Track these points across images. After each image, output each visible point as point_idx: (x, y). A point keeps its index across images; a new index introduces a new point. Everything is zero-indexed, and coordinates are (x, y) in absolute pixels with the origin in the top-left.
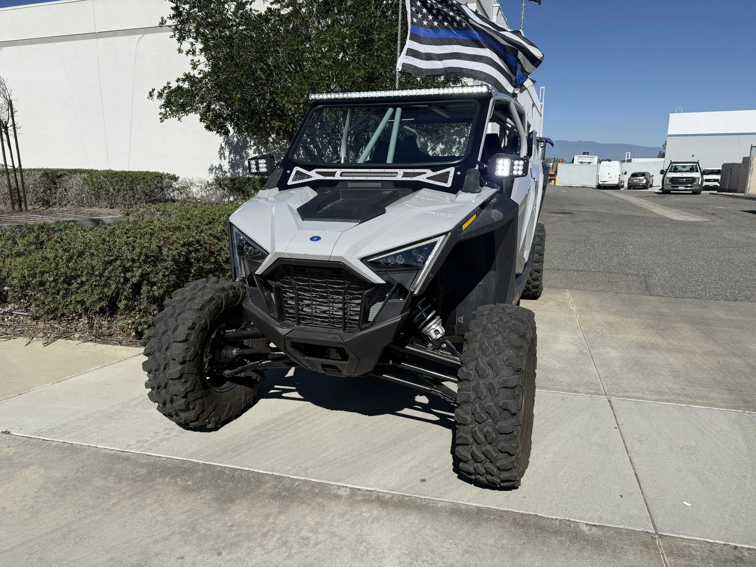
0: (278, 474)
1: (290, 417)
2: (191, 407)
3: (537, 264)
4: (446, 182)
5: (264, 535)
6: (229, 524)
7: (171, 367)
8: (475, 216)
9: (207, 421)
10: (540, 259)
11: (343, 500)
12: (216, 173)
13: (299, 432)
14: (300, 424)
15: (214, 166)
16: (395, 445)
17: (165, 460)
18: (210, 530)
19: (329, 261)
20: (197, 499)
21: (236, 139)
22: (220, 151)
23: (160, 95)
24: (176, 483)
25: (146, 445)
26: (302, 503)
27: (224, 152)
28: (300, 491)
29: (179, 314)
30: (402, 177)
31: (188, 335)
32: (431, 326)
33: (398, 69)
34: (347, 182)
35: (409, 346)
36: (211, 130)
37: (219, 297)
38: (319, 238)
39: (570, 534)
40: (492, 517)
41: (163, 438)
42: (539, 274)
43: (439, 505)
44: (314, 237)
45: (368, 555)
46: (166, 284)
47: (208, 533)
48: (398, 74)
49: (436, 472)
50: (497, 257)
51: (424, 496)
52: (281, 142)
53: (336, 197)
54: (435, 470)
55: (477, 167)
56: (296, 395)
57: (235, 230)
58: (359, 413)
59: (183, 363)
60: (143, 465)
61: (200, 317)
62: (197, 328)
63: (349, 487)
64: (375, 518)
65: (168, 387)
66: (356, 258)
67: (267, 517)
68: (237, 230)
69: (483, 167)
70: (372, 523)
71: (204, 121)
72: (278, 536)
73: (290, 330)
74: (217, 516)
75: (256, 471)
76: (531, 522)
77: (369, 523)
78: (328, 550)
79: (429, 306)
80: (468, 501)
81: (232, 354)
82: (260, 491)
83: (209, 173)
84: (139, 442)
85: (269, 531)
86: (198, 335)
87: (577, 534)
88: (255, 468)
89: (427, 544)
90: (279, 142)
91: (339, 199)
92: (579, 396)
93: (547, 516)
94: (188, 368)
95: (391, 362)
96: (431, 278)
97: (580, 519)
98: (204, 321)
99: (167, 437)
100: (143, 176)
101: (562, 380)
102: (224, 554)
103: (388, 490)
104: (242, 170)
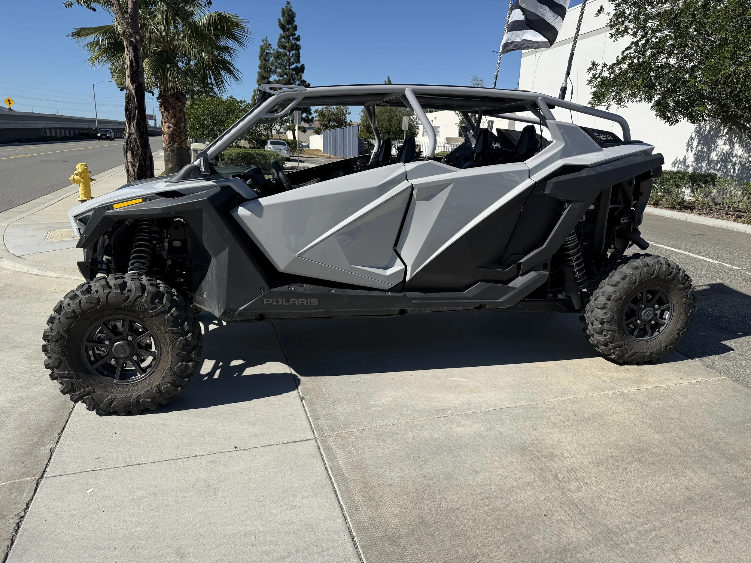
8: (139, 201)
22: (689, 143)
27: (692, 143)
83: (672, 167)
104: (706, 164)
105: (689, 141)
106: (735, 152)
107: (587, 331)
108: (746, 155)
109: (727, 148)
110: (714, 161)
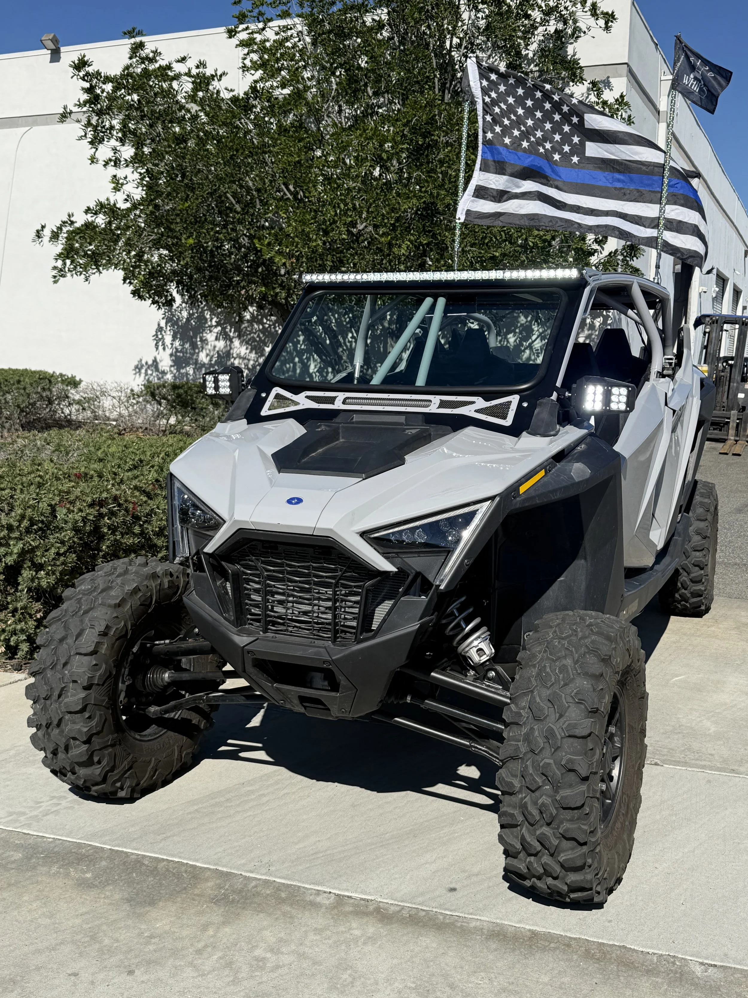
0: (225, 869)
1: (249, 788)
2: (96, 759)
3: (698, 554)
4: (504, 417)
5: (199, 952)
6: (146, 935)
7: (69, 694)
8: (542, 473)
9: (118, 785)
10: (703, 544)
11: (323, 910)
12: (146, 374)
13: (263, 811)
14: (265, 799)
15: (143, 362)
16: (415, 836)
17: (52, 842)
18: (117, 941)
19: (313, 535)
20: (99, 898)
21: (185, 314)
22: (156, 335)
23: (55, 236)
24: (67, 875)
25: (22, 818)
26: (259, 912)
27: (163, 336)
28: (258, 894)
29: (86, 612)
30: (438, 408)
31: (98, 644)
32: (472, 642)
33: (459, 219)
34: (352, 413)
35: (437, 673)
36: (141, 298)
37: (147, 587)
38: (299, 501)
39: (672, 975)
40: (552, 945)
41: (49, 810)
42: (702, 572)
43: (473, 924)
44: (293, 499)
45: (353, 986)
46: (60, 568)
47: (115, 945)
48: (458, 227)
49: (474, 879)
50: (587, 537)
51: (451, 911)
52: (265, 321)
53: (333, 436)
54: (474, 875)
55: (554, 396)
56: (262, 755)
57: (177, 484)
58: (361, 787)
59: (87, 688)
60: (17, 847)
61: (117, 617)
62: (112, 633)
63: (335, 894)
64: (369, 938)
65: (63, 725)
66: (353, 531)
67: (205, 928)
68: (180, 486)
69: (564, 396)
70: (365, 943)
71: (130, 283)
72: (220, 954)
73: (252, 639)
74: (130, 922)
75: (191, 863)
76: (614, 955)
77: (360, 944)
78: (293, 977)
79: (471, 610)
80: (520, 922)
81: (162, 679)
82: (197, 891)
83: (135, 374)
84: (11, 814)
85: (206, 946)
86: (113, 645)
87: (682, 975)
88: (190, 860)
89: (446, 976)
90: (262, 319)
91: (338, 439)
92: (737, 779)
93: (641, 949)
94: (95, 697)
95: (409, 699)
96: (467, 565)
97: (691, 956)
98: (123, 623)
99: (55, 809)
100: (17, 378)
101: (713, 752)
102: (137, 973)
103: (395, 900)
104: (194, 369)
105: (156, 332)
106: (235, 352)
107: (679, 584)
108: (253, 355)
109: (221, 344)
110: (204, 364)
